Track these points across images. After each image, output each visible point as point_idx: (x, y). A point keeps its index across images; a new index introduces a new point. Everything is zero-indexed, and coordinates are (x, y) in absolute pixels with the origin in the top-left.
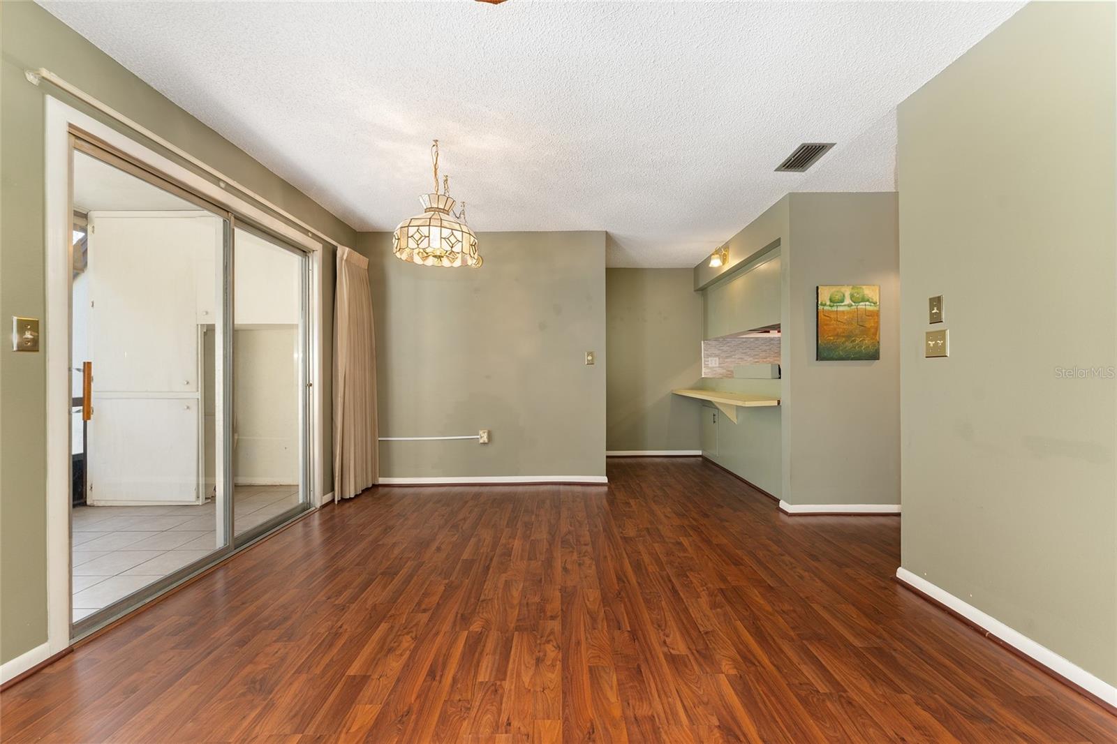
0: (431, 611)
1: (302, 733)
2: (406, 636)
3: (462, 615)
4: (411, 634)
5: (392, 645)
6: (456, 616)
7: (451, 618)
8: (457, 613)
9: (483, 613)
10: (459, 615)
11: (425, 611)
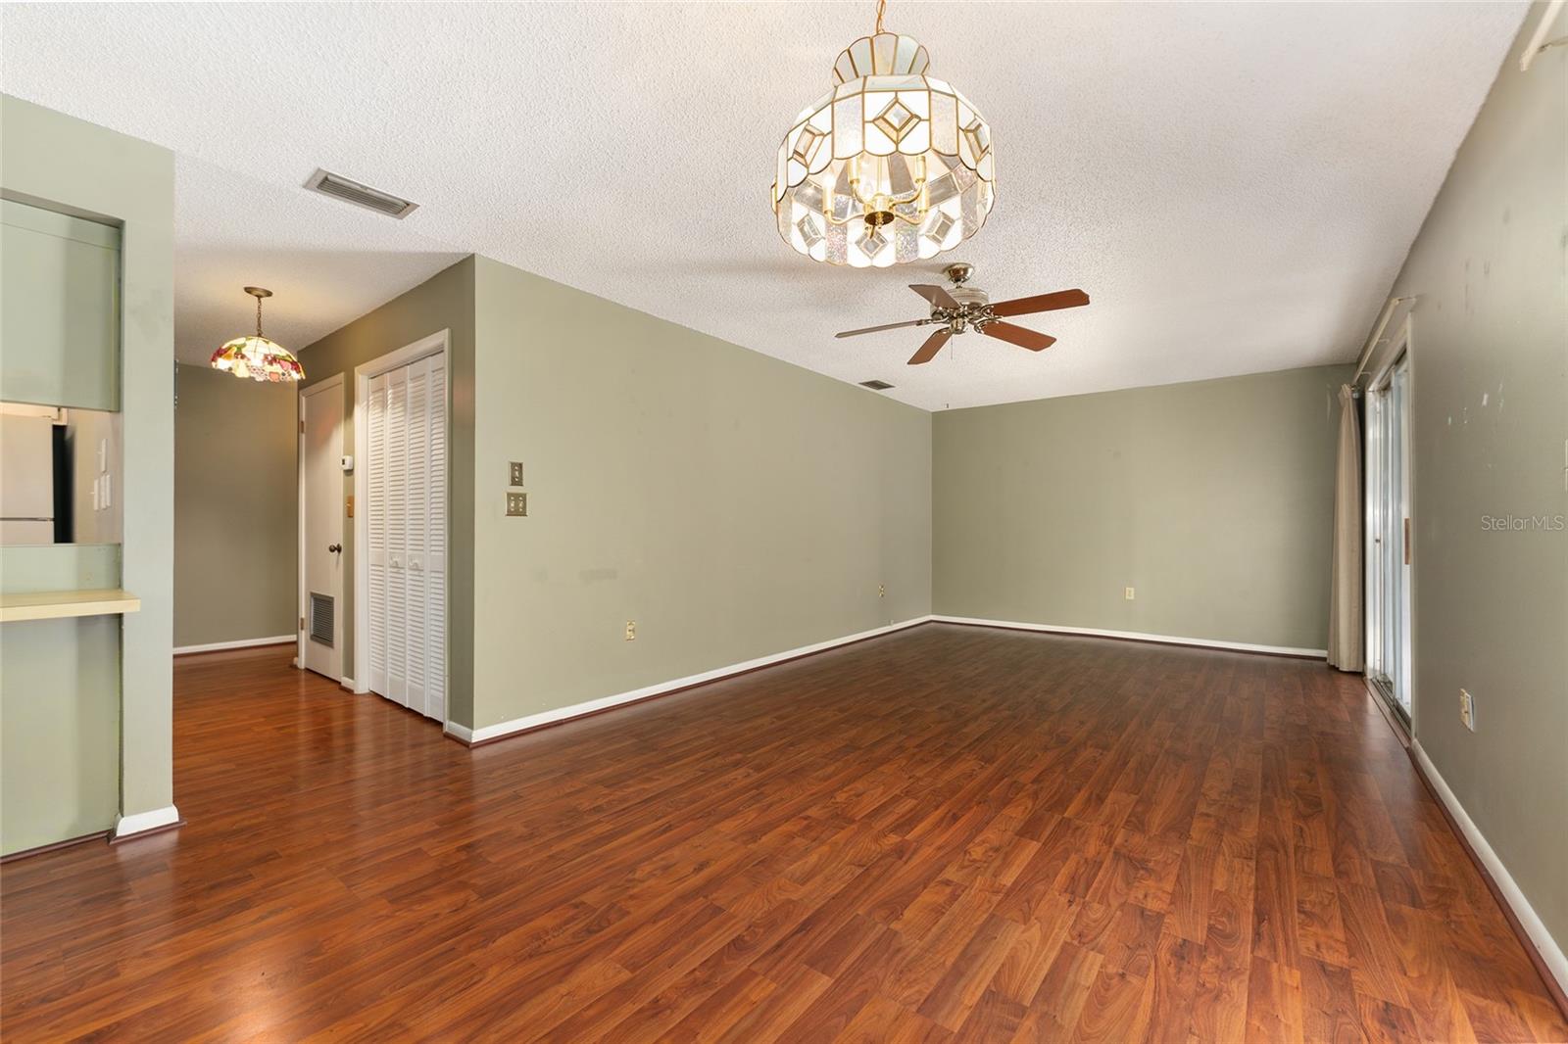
0: (939, 879)
1: (1063, 818)
2: (978, 859)
3: (901, 858)
4: (971, 859)
5: (994, 855)
6: (909, 858)
7: (916, 860)
8: (906, 863)
9: (874, 851)
10: (904, 859)
11: (948, 883)
